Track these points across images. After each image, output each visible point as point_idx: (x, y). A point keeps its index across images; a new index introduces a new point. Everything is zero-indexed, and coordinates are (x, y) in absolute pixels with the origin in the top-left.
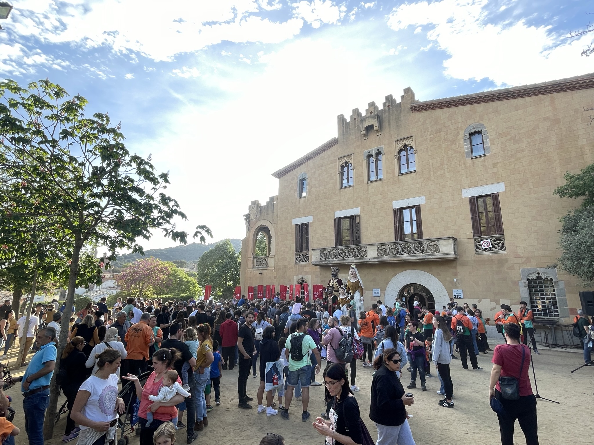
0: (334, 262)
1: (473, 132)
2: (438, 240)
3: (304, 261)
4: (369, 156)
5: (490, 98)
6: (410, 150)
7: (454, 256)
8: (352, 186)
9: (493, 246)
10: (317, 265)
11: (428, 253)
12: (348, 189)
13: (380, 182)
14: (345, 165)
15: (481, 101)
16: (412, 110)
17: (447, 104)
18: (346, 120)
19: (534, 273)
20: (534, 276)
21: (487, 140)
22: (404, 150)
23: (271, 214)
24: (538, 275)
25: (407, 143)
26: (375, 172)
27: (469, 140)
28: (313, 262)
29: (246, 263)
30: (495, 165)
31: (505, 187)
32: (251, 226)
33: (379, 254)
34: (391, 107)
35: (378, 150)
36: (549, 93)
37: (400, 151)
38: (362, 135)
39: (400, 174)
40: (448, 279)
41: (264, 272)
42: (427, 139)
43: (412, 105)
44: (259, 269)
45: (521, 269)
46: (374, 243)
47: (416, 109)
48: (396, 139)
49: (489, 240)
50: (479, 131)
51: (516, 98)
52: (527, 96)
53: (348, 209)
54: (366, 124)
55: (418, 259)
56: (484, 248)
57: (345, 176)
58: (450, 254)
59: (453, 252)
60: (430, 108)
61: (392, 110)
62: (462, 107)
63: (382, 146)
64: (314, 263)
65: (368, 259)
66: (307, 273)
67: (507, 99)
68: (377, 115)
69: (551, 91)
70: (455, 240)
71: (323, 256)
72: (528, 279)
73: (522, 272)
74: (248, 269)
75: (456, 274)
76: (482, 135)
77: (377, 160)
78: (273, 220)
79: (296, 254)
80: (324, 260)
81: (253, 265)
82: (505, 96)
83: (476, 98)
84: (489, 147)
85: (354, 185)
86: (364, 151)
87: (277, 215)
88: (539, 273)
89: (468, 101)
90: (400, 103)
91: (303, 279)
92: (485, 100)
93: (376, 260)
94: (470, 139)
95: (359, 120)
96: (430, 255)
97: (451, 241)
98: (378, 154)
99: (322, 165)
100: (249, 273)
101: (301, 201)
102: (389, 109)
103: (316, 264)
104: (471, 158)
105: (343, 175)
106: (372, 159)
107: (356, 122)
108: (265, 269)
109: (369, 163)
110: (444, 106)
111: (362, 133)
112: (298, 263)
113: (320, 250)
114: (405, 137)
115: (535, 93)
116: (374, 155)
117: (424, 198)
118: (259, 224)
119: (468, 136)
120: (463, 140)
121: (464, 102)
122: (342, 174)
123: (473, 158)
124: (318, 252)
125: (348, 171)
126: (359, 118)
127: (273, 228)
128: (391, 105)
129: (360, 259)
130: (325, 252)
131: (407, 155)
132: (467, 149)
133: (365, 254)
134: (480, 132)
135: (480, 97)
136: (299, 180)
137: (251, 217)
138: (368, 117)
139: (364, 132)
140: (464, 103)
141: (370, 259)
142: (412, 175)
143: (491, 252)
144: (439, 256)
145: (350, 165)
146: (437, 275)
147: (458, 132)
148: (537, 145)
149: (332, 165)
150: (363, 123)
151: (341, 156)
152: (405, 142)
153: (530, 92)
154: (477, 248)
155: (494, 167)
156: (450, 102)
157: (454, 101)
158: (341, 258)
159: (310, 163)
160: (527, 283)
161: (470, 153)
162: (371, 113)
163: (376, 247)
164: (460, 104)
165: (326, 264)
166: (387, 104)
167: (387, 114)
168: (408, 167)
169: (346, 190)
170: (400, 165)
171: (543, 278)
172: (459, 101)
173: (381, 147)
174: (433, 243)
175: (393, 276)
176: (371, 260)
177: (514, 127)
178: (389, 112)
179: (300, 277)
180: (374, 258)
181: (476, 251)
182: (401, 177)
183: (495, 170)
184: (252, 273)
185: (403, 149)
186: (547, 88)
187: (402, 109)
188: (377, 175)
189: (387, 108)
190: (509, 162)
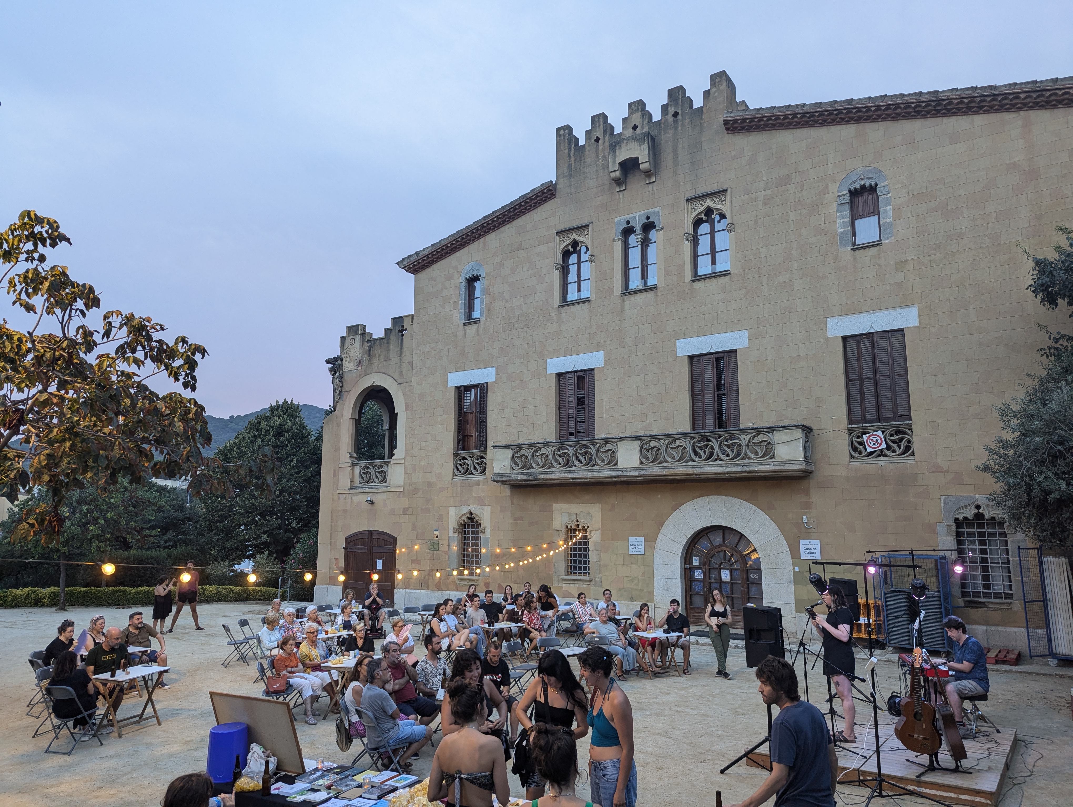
0: (542, 477)
1: (858, 186)
2: (771, 430)
3: (474, 472)
4: (628, 231)
5: (899, 111)
6: (719, 222)
7: (803, 467)
8: (587, 301)
9: (888, 448)
10: (503, 482)
11: (749, 458)
12: (579, 307)
13: (650, 295)
14: (571, 250)
15: (879, 116)
16: (727, 129)
17: (806, 119)
18: (577, 140)
19: (968, 506)
20: (970, 513)
21: (888, 208)
22: (706, 221)
23: (396, 360)
24: (976, 511)
25: (712, 205)
26: (640, 269)
27: (847, 207)
28: (495, 475)
29: (335, 476)
30: (900, 265)
31: (919, 316)
32: (346, 387)
33: (643, 460)
34: (679, 117)
35: (648, 218)
36: (1020, 109)
37: (698, 223)
38: (613, 180)
39: (696, 278)
40: (790, 516)
41: (378, 499)
42: (756, 200)
43: (729, 116)
44: (367, 490)
45: (943, 497)
46: (633, 435)
47: (735, 125)
48: (689, 195)
49: (880, 433)
50: (871, 185)
51: (954, 114)
52: (976, 113)
53: (578, 353)
54: (623, 154)
55: (727, 473)
56: (869, 450)
57: (572, 277)
58: (796, 462)
59: (801, 458)
60: (766, 126)
61: (683, 125)
62: (839, 127)
63: (656, 209)
64: (498, 478)
65: (618, 469)
66: (481, 502)
67: (934, 116)
68: (648, 135)
69: (1025, 105)
70: (807, 430)
71: (518, 461)
72: (956, 520)
73: (944, 504)
74: (339, 491)
75: (807, 507)
76: (878, 197)
77: (645, 243)
78: (401, 374)
79: (455, 456)
80: (520, 471)
81: (352, 482)
82: (930, 108)
83: (868, 109)
84: (890, 225)
85: (593, 298)
86: (617, 219)
87: (411, 363)
88: (978, 507)
89: (850, 115)
90: (702, 107)
91: (471, 514)
92: (889, 115)
93: (636, 473)
94: (852, 202)
95: (607, 144)
96: (753, 464)
97: (799, 434)
98: (648, 227)
99: (519, 248)
100: (342, 499)
101: (468, 332)
102: (676, 122)
103: (501, 481)
104: (849, 248)
105: (568, 272)
106: (633, 240)
107: (600, 148)
108: (381, 490)
109: (626, 249)
110: (798, 123)
111: (613, 175)
112: (460, 478)
113: (513, 449)
114: (710, 190)
115: (991, 107)
116: (638, 229)
117: (745, 334)
118: (367, 382)
119: (848, 196)
120: (835, 205)
121: (842, 116)
122: (565, 271)
123: (856, 248)
124: (508, 453)
125: (579, 263)
126: (607, 138)
127: (400, 394)
128: (679, 111)
129: (600, 470)
130: (523, 452)
131: (712, 233)
132: (844, 227)
133: (613, 461)
134: (873, 189)
135: (878, 108)
136: (463, 280)
137: (347, 366)
138: (628, 139)
139: (618, 174)
140: (843, 119)
141: (622, 470)
142: (722, 280)
143: (882, 458)
144: (772, 467)
145: (583, 249)
146: (768, 509)
147: (827, 187)
148: (990, 225)
149: (543, 248)
150: (614, 152)
151: (562, 227)
152: (709, 203)
153: (981, 104)
154: (855, 449)
155: (897, 270)
156: (812, 114)
157: (821, 113)
158: (557, 468)
159: (492, 239)
160: (954, 528)
161: (850, 234)
162: (635, 128)
163: (636, 445)
164: (834, 120)
165: (525, 480)
166: (671, 110)
167: (670, 134)
168: (713, 262)
169: (573, 308)
170: (695, 256)
171: (987, 517)
172: (831, 112)
173: (654, 212)
174: (761, 438)
175: (675, 509)
176: (625, 473)
177: (946, 181)
178: (676, 128)
179: (465, 510)
180: (633, 469)
181: (852, 457)
182: (697, 285)
183: (900, 277)
184: (349, 500)
185: (705, 218)
186: (1017, 98)
187: (705, 124)
188: (644, 276)
189: (670, 118)
190: (930, 261)
